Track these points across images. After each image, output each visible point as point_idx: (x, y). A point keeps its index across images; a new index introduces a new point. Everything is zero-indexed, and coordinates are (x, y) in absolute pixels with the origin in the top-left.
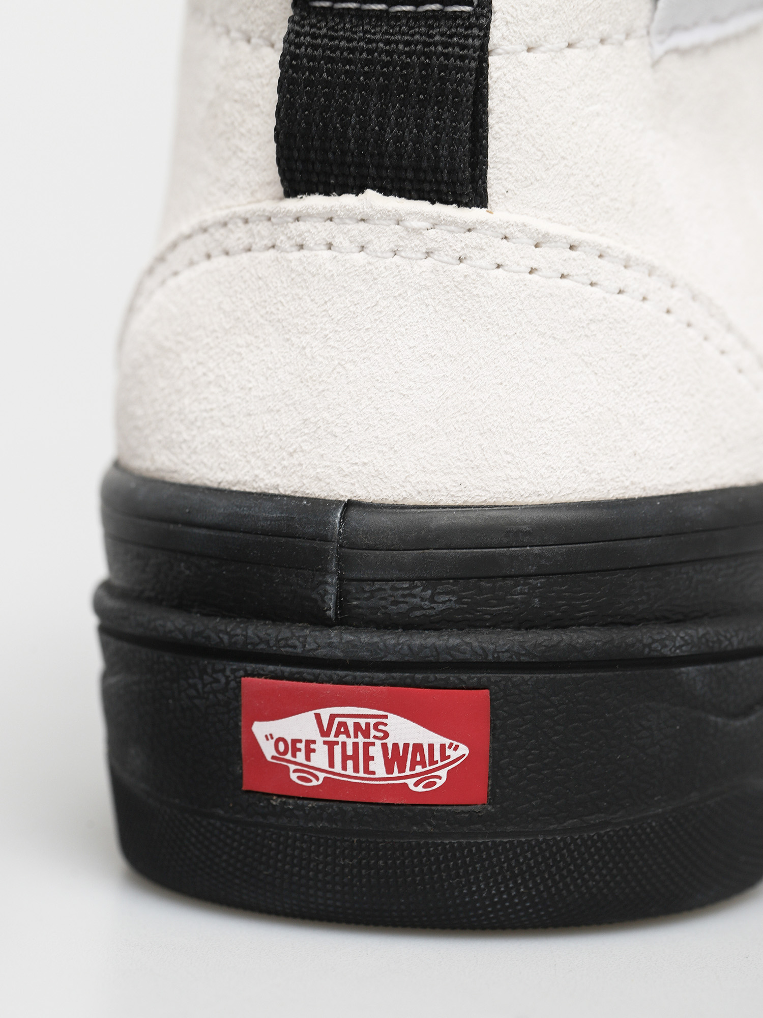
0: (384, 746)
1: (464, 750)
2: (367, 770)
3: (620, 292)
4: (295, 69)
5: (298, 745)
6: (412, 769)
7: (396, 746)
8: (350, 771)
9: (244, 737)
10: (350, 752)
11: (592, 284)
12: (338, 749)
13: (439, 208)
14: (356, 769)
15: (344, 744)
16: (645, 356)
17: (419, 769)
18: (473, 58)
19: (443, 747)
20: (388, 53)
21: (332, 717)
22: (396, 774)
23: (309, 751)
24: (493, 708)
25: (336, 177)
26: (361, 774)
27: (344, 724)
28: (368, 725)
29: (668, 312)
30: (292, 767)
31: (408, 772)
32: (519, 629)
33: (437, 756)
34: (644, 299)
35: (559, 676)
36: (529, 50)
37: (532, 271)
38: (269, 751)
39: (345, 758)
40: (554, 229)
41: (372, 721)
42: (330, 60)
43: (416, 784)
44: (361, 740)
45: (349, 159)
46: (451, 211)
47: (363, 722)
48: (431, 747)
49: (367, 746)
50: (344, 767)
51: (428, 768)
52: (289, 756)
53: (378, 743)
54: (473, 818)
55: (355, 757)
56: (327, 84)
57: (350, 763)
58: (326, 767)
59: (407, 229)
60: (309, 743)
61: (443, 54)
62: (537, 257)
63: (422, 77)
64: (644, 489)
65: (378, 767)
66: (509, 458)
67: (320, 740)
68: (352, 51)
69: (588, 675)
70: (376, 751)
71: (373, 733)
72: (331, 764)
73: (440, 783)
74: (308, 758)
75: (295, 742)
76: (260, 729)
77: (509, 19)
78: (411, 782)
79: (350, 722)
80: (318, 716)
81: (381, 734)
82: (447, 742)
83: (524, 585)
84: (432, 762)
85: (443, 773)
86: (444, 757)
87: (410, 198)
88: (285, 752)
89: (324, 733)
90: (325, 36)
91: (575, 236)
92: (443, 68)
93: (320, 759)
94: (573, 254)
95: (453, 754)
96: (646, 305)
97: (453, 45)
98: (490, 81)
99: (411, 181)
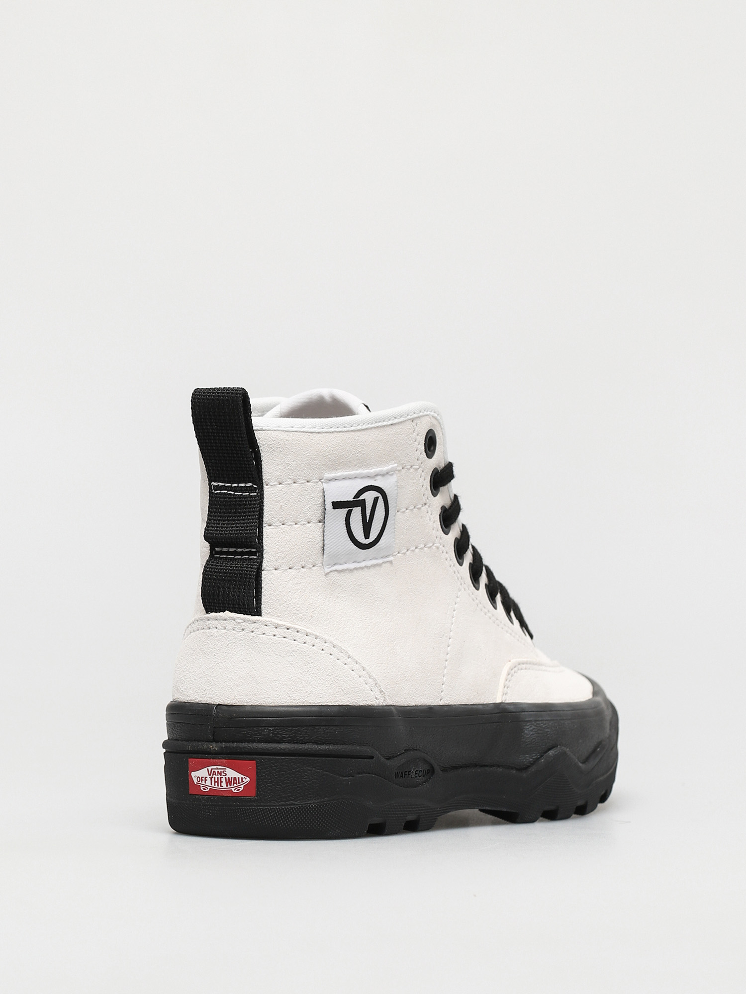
0: (226, 778)
1: (248, 779)
2: (221, 786)
3: (305, 643)
4: (206, 575)
5: (203, 779)
6: (233, 785)
7: (229, 778)
8: (216, 786)
9: (189, 777)
10: (216, 780)
11: (294, 640)
12: (213, 779)
13: (246, 616)
14: (218, 786)
15: (215, 778)
16: (312, 663)
17: (235, 785)
18: (255, 572)
19: (242, 778)
20: (231, 570)
21: (212, 769)
22: (229, 787)
23: (206, 780)
24: (257, 767)
25: (218, 607)
26: (219, 787)
27: (214, 772)
28: (221, 772)
29: (323, 650)
30: (201, 786)
31: (232, 786)
32: (265, 743)
33: (240, 781)
34: (313, 646)
35: (277, 757)
36: (276, 569)
37: (274, 636)
38: (195, 781)
39: (215, 782)
40: (281, 623)
41: (222, 770)
42: (215, 572)
43: (235, 790)
44: (219, 776)
45: (220, 602)
46: (249, 617)
47: (220, 771)
48: (239, 778)
49: (221, 778)
50: (215, 785)
51: (238, 785)
52: (200, 782)
53: (224, 777)
54: (251, 800)
55: (218, 782)
56: (214, 579)
57: (216, 783)
58: (210, 785)
59: (236, 622)
60: (206, 777)
61: (246, 570)
62: (276, 631)
63: (240, 577)
64: (310, 703)
65: (224, 784)
66: (265, 692)
67: (208, 777)
68: (221, 569)
69: (287, 757)
70: (223, 780)
71: (223, 774)
72: (211, 784)
73: (241, 789)
74: (205, 783)
75: (202, 777)
76: (193, 774)
77: (268, 560)
78: (233, 789)
79: (216, 771)
80: (208, 769)
81: (225, 774)
82: (243, 776)
83: (268, 729)
84: (239, 783)
85: (242, 786)
86: (242, 781)
87: (238, 613)
88: (199, 781)
89: (210, 775)
90: (215, 565)
91: (288, 625)
92: (246, 574)
93: (208, 783)
94: (288, 630)
95: (245, 781)
96: (314, 648)
97: (249, 568)
98: (262, 579)
99: (238, 608)
